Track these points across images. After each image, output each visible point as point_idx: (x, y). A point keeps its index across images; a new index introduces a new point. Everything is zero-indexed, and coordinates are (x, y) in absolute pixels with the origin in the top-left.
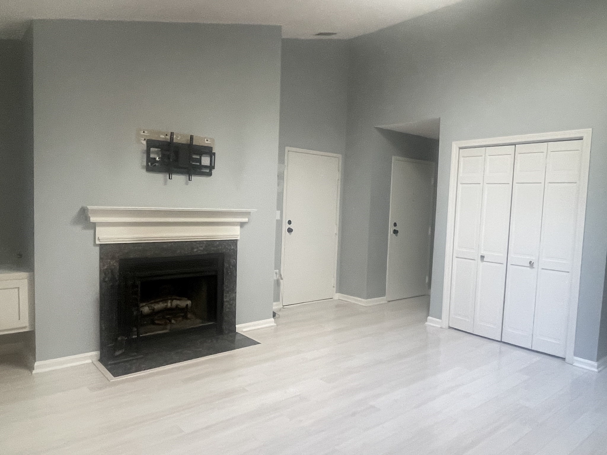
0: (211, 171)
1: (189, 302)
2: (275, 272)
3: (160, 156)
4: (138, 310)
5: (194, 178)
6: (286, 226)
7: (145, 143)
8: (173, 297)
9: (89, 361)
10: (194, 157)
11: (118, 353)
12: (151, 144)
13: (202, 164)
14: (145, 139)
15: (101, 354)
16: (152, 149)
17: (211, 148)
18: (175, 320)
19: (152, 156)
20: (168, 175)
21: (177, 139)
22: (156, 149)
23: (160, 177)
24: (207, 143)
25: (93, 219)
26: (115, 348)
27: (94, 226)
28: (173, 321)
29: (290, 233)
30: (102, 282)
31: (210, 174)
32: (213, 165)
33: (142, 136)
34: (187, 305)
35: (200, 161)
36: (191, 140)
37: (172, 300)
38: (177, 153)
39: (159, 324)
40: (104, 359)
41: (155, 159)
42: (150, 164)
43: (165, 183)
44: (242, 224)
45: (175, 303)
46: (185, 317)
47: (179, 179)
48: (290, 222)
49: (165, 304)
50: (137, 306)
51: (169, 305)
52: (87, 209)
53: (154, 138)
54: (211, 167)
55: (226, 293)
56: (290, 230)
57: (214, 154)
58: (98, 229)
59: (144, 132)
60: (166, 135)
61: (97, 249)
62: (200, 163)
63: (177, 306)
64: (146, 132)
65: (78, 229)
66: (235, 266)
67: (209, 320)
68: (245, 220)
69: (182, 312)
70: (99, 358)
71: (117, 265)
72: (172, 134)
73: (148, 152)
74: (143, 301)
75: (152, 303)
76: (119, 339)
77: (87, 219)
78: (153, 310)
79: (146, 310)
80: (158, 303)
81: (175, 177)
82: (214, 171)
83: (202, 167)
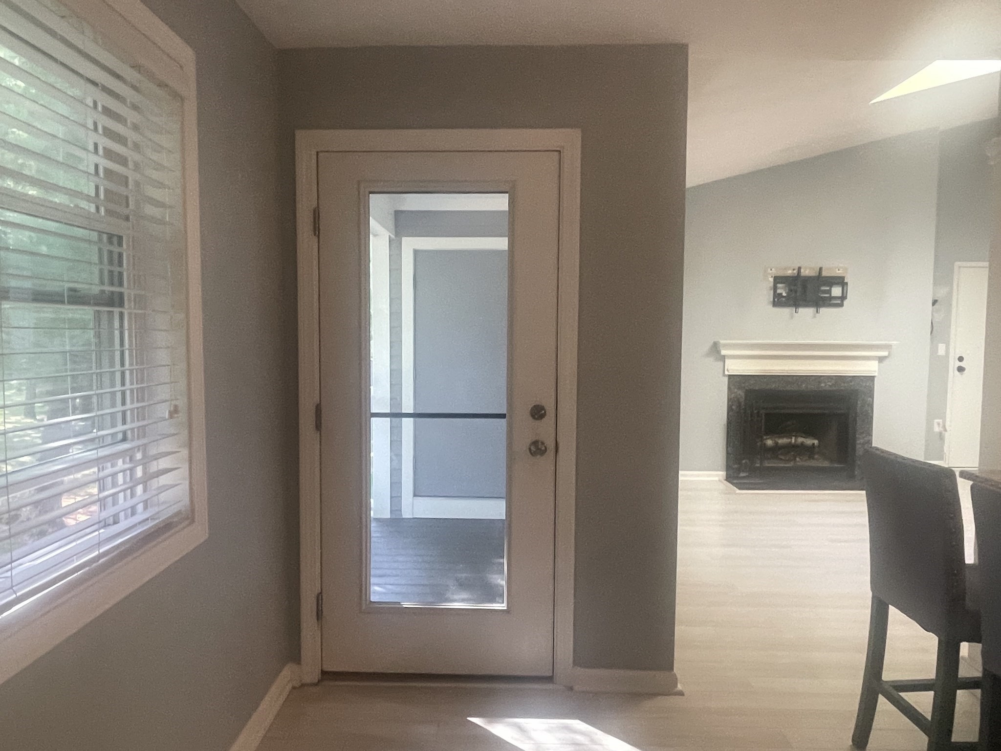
0: (842, 301)
1: (816, 442)
2: (937, 422)
3: (787, 291)
4: (762, 441)
5: (823, 310)
6: (954, 364)
7: (771, 280)
8: (798, 434)
9: (717, 479)
10: (823, 288)
11: (742, 475)
12: (778, 280)
13: (833, 295)
14: (772, 277)
15: (727, 474)
16: (779, 285)
17: (843, 278)
18: (799, 458)
19: (779, 291)
20: (794, 309)
21: (805, 272)
22: (783, 285)
23: (786, 311)
24: (839, 273)
25: (724, 352)
26: (739, 470)
27: (723, 358)
28: (798, 459)
29: (961, 373)
30: (730, 409)
31: (841, 305)
32: (845, 295)
33: (769, 274)
34: (814, 444)
35: (829, 292)
36: (819, 273)
37: (796, 436)
38: (804, 287)
39: (781, 459)
40: (729, 478)
41: (781, 294)
42: (776, 300)
43: (792, 317)
44: (881, 359)
45: (800, 440)
46: (811, 457)
47: (806, 313)
48: (961, 359)
49: (790, 440)
50: (762, 437)
51: (793, 441)
52: (719, 343)
53: (781, 273)
54: (843, 297)
55: (859, 434)
56: (961, 369)
57: (847, 283)
58: (727, 361)
59: (771, 270)
60: (794, 270)
61: (726, 379)
62: (831, 295)
63: (802, 444)
64: (773, 269)
65: (710, 360)
66: (871, 406)
67: (840, 462)
68: (885, 354)
69: (809, 451)
70: (725, 478)
71: (743, 394)
72: (799, 268)
73: (775, 288)
74: (767, 434)
75: (776, 437)
76: (744, 461)
77: (719, 352)
78: (777, 443)
79: (769, 442)
80: (783, 437)
81: (801, 310)
82: (845, 303)
83: (832, 298)
